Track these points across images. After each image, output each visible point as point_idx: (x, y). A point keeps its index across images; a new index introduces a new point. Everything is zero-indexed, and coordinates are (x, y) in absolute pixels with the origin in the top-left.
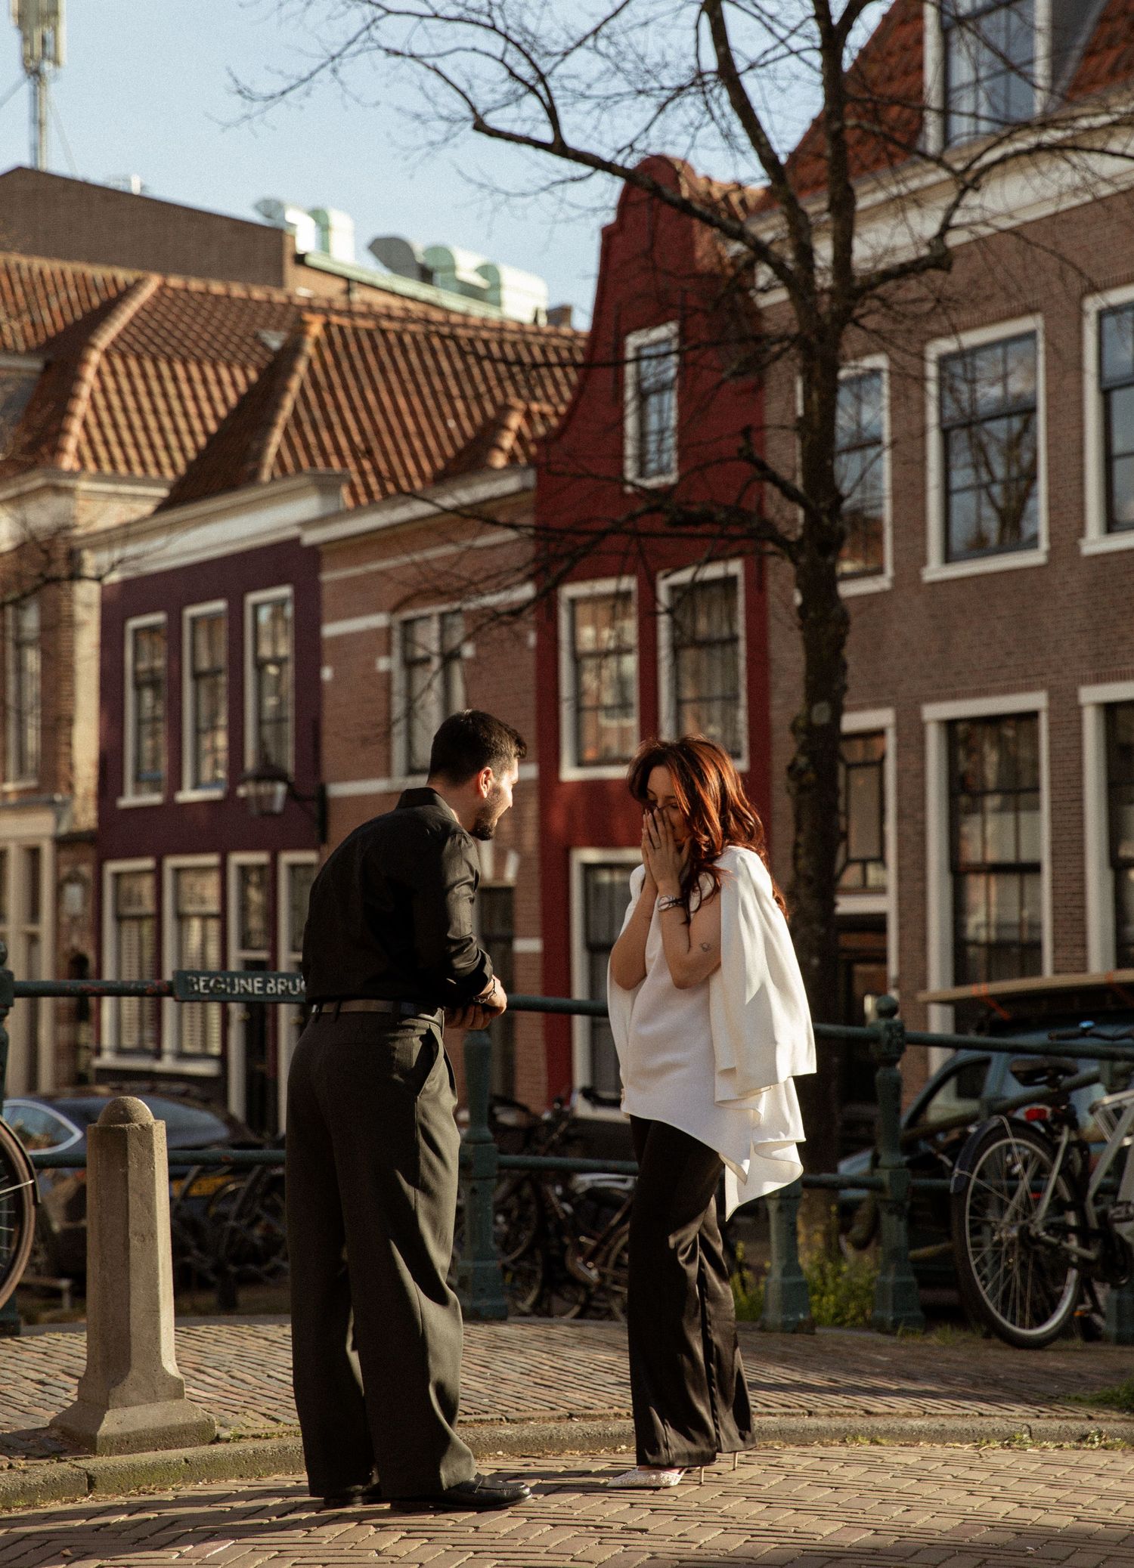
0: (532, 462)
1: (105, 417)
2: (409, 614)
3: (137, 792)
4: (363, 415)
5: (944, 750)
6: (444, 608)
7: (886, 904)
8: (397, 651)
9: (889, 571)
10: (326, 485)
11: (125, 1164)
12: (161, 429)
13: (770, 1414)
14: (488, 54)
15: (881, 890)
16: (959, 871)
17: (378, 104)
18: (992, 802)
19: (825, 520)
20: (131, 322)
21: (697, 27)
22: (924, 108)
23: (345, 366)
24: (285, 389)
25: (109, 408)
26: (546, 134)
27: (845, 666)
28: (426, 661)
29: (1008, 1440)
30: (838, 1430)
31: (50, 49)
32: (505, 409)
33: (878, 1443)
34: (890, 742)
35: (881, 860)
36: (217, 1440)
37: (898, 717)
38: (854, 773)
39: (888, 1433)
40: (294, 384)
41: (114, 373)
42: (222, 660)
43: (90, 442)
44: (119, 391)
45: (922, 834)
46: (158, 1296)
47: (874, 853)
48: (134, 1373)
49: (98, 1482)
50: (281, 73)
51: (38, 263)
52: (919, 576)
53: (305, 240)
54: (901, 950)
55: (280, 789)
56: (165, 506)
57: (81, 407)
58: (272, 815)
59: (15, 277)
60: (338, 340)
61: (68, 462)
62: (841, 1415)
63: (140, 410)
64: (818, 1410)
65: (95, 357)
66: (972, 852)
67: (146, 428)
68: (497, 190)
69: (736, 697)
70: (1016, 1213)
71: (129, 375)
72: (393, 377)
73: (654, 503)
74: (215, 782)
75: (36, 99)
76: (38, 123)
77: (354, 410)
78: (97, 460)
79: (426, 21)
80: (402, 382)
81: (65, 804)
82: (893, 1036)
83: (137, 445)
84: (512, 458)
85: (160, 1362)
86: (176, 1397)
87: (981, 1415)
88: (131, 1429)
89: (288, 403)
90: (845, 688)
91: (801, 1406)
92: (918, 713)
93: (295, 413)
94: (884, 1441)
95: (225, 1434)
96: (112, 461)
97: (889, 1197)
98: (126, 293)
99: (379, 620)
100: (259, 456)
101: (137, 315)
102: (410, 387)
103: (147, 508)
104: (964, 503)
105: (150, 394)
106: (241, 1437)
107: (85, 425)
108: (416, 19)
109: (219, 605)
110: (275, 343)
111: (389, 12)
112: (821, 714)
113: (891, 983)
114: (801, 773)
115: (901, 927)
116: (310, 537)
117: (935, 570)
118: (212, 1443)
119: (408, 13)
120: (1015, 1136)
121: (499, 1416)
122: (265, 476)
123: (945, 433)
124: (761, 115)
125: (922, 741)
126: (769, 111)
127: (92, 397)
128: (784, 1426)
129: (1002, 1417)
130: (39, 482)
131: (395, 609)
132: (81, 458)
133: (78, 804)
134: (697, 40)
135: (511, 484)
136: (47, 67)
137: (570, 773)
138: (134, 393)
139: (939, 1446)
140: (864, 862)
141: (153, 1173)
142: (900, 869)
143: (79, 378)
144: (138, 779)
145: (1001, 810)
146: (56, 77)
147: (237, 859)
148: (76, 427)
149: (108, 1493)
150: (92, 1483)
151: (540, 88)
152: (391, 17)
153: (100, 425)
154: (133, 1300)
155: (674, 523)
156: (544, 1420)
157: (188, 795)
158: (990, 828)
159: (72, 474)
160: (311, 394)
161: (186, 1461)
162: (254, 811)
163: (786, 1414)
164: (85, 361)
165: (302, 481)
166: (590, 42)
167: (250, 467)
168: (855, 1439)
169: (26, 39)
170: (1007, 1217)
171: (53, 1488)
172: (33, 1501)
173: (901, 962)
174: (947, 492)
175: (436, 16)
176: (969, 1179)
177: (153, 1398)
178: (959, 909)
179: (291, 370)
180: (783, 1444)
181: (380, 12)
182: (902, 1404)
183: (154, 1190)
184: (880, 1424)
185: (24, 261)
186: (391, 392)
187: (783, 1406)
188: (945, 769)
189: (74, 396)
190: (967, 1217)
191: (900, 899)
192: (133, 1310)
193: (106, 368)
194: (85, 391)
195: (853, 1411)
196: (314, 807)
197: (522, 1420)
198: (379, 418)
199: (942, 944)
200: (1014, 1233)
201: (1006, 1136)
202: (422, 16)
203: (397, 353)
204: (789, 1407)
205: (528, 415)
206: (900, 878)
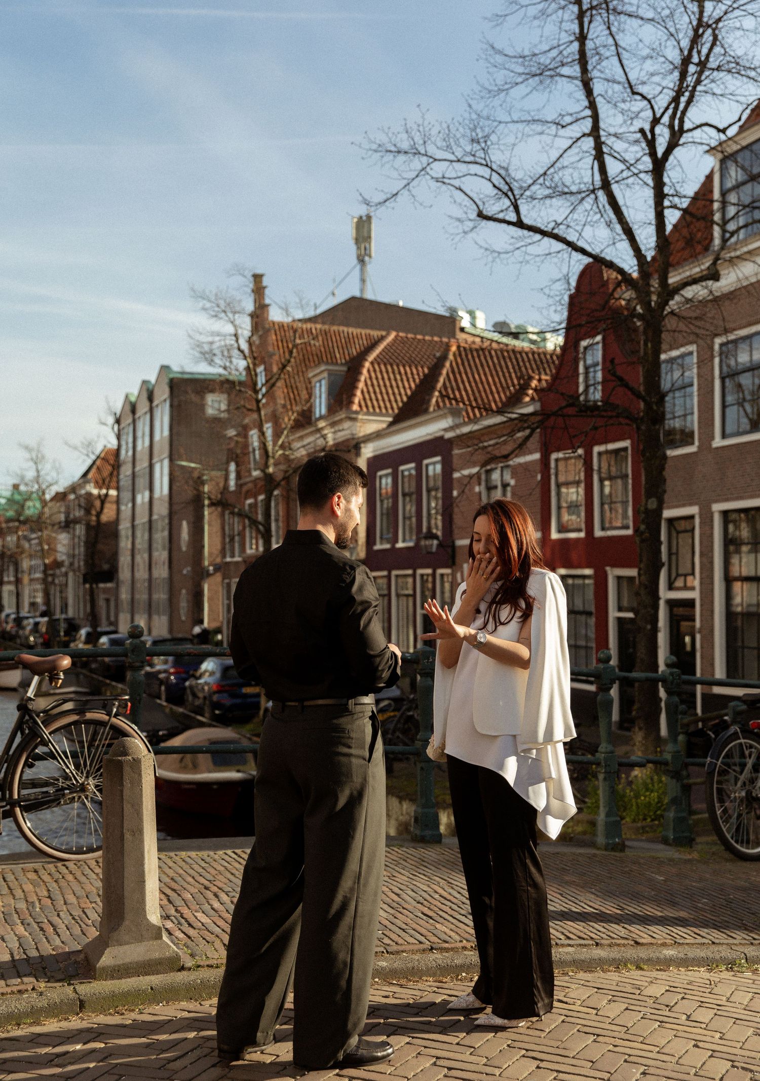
0: (540, 400)
1: (371, 389)
2: (489, 467)
3: (381, 543)
4: (473, 384)
5: (722, 525)
6: (502, 465)
7: (695, 595)
8: (483, 483)
9: (697, 443)
10: (455, 413)
11: (122, 785)
12: (394, 394)
13: (569, 945)
14: (483, 177)
15: (693, 588)
16: (729, 580)
17: (431, 206)
18: (745, 549)
19: (655, 407)
20: (383, 350)
21: (592, 168)
22: (713, 222)
23: (466, 364)
24: (440, 374)
25: (373, 385)
26: (512, 217)
27: (665, 481)
28: (496, 487)
29: (731, 965)
30: (614, 960)
31: (368, 252)
32: (531, 378)
33: (642, 969)
34: (697, 521)
35: (693, 574)
36: (182, 968)
37: (701, 509)
38: (681, 535)
39: (649, 961)
40: (444, 372)
41: (375, 371)
42: (413, 489)
43: (364, 399)
44: (377, 378)
45: (712, 563)
46: (144, 872)
47: (690, 571)
48: (127, 923)
49: (87, 1005)
50: (382, 191)
51: (351, 330)
52: (711, 445)
53: (465, 322)
54: (702, 615)
55: (435, 542)
56: (391, 424)
57: (361, 385)
58: (431, 553)
59: (342, 335)
60: (463, 353)
61: (355, 407)
62: (619, 945)
63: (385, 386)
64: (603, 942)
65: (367, 364)
66: (735, 571)
67: (387, 393)
68: (494, 251)
69: (627, 501)
70: (744, 784)
71: (381, 372)
72: (487, 369)
73: (571, 401)
74: (411, 540)
75: (362, 271)
76: (363, 281)
77: (469, 382)
78: (367, 406)
79: (454, 164)
80: (490, 370)
81: (354, 548)
82: (674, 679)
83: (384, 400)
84: (533, 399)
85: (145, 915)
86: (156, 939)
87: (713, 943)
88: (121, 962)
89: (441, 380)
90: (665, 491)
91: (592, 938)
92: (710, 508)
93: (444, 383)
94: (645, 967)
95: (189, 963)
96: (373, 407)
97: (671, 769)
98: (382, 338)
99: (475, 470)
100: (429, 401)
101: (385, 347)
102: (494, 373)
103: (384, 425)
104: (732, 412)
105: (389, 379)
106: (199, 966)
107: (362, 392)
108: (448, 163)
109: (413, 465)
110: (438, 354)
111: (435, 160)
112: (652, 504)
113: (697, 630)
114: (642, 533)
115: (702, 605)
116: (449, 435)
117: (718, 442)
118: (179, 970)
119: (445, 160)
120: (744, 738)
121: (382, 949)
122: (431, 409)
123: (723, 379)
124: (624, 209)
125: (712, 521)
126: (627, 207)
127: (365, 381)
128: (577, 957)
129: (727, 944)
130: (343, 416)
131: (483, 466)
132: (360, 406)
133: (359, 548)
134: (593, 175)
135: (529, 409)
136: (367, 258)
137: (555, 535)
138: (383, 379)
139: (683, 970)
140: (686, 575)
141: (141, 790)
142: (701, 578)
143: (360, 373)
144: (381, 538)
145: (750, 552)
146: (370, 262)
147: (420, 571)
148: (359, 393)
149: (93, 1012)
150: (82, 1005)
151: (510, 193)
152: (437, 163)
153: (369, 392)
154: (126, 875)
155: (581, 411)
156: (413, 952)
157: (400, 545)
158: (744, 560)
159: (357, 412)
160: (451, 376)
161: (152, 988)
162: (424, 552)
163: (580, 945)
164: (363, 366)
165: (446, 411)
166: (541, 180)
167: (424, 406)
168: (626, 965)
169: (359, 248)
170: (739, 784)
171: (55, 1010)
172: (38, 1018)
173: (701, 621)
174: (724, 406)
175: (459, 161)
176: (716, 764)
177: (140, 939)
178: (729, 596)
179: (443, 366)
180: (575, 970)
181: (431, 160)
182: (660, 932)
183: (142, 802)
184: (643, 953)
185: (345, 329)
186: (485, 375)
187: (580, 937)
188: (722, 533)
189: (359, 381)
190: (715, 786)
191: (701, 592)
192: (126, 882)
193: (371, 369)
194: (362, 378)
195: (626, 942)
196: (449, 550)
197: (398, 953)
198: (480, 386)
199: (720, 612)
200: (743, 794)
201: (739, 739)
202: (452, 161)
203: (489, 358)
204: (584, 939)
205: (540, 380)
206: (701, 583)
